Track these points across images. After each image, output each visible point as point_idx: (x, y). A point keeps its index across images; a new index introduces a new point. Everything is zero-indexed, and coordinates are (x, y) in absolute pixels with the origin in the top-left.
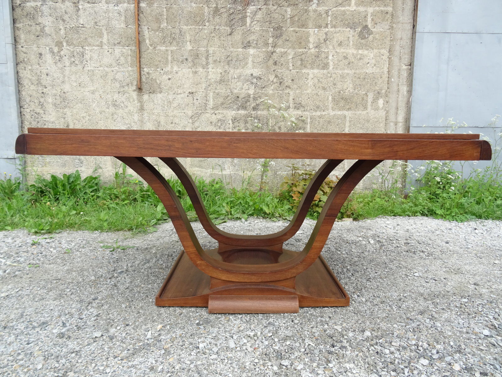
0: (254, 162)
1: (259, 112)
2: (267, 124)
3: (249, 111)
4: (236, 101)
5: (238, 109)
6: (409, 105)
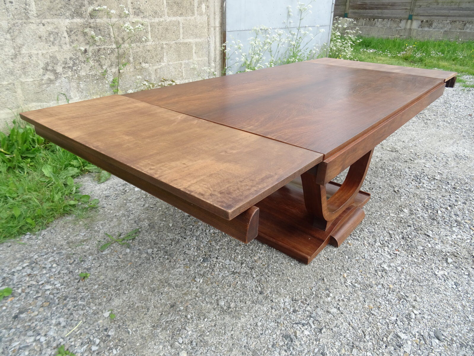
0: (102, 83)
1: (98, 20)
2: (109, 35)
3: (86, 19)
4: (67, 6)
5: (73, 17)
6: (223, 10)
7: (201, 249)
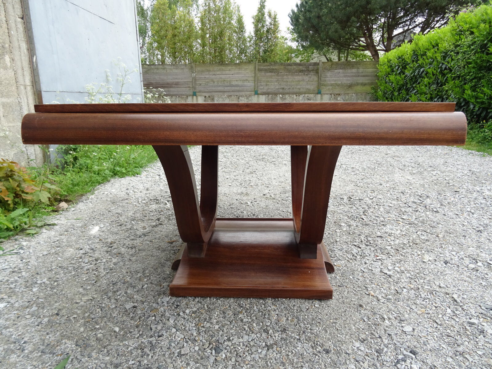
6: (33, 65)
7: (197, 338)
